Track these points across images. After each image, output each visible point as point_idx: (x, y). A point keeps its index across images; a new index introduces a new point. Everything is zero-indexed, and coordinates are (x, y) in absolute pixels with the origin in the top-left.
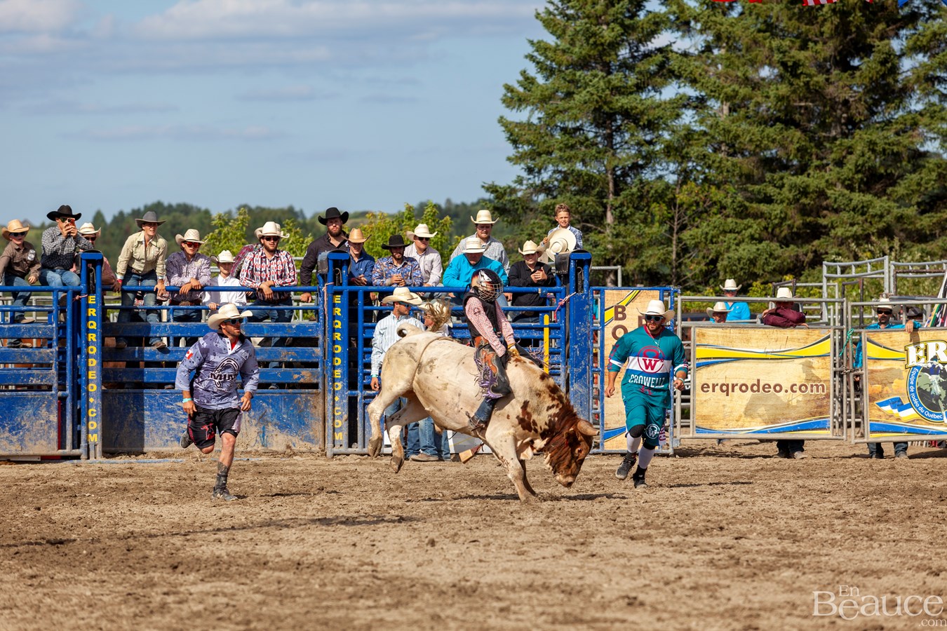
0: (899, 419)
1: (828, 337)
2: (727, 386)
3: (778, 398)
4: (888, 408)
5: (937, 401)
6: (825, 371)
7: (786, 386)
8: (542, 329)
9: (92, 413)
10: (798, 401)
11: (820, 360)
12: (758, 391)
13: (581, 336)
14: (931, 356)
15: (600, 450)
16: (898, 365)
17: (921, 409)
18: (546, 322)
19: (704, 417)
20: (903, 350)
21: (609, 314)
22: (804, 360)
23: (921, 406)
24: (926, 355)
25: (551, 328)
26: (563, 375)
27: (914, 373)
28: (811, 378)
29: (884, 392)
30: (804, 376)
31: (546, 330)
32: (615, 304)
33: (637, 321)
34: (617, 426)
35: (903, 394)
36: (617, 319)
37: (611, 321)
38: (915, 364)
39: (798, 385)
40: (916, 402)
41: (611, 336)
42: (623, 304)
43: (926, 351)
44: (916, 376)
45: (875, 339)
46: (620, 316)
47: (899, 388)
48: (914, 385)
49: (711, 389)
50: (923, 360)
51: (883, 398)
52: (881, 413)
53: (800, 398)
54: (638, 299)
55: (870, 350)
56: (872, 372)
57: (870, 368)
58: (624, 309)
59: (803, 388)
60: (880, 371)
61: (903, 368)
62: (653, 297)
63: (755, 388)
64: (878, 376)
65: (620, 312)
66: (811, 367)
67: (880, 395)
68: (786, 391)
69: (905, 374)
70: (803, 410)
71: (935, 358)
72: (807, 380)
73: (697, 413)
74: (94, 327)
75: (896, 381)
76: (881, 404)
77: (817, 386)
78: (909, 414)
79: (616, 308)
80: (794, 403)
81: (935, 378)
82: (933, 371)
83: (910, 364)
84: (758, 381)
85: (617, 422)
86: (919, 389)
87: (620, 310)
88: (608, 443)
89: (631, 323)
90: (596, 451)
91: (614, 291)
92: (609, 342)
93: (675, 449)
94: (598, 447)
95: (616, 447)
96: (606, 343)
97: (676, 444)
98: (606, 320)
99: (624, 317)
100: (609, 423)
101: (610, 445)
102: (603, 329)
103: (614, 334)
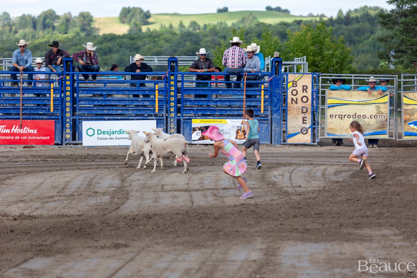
1: (387, 95)
2: (342, 115)
3: (364, 121)
4: (412, 126)
6: (386, 110)
7: (368, 116)
8: (260, 91)
9: (68, 126)
10: (373, 122)
11: (383, 104)
12: (356, 118)
13: (278, 94)
15: (285, 143)
18: (263, 88)
19: (331, 129)
21: (290, 85)
22: (376, 105)
25: (265, 90)
26: (270, 110)
28: (379, 112)
29: (411, 119)
30: (376, 112)
31: (263, 91)
32: (293, 80)
33: (302, 87)
34: (293, 133)
36: (293, 86)
37: (291, 87)
39: (374, 115)
41: (291, 94)
42: (296, 80)
45: (407, 96)
46: (295, 85)
49: (334, 117)
51: (410, 121)
52: (409, 128)
53: (374, 121)
54: (302, 78)
55: (405, 100)
56: (406, 110)
57: (405, 108)
59: (376, 117)
60: (409, 109)
62: (309, 77)
63: (354, 117)
64: (408, 112)
65: (295, 84)
66: (379, 108)
67: (409, 120)
68: (368, 118)
70: (376, 126)
72: (378, 113)
73: (328, 127)
74: (69, 89)
75: (416, 114)
76: (410, 124)
77: (382, 116)
79: (293, 82)
80: (372, 123)
84: (356, 113)
85: (293, 131)
87: (295, 83)
88: (289, 140)
89: (299, 88)
90: (284, 143)
91: (292, 75)
92: (290, 96)
93: (318, 142)
94: (284, 142)
95: (293, 141)
96: (288, 97)
97: (318, 141)
98: (289, 87)
99: (296, 86)
100: (290, 131)
101: (290, 141)
102: (287, 91)
103: (292, 93)
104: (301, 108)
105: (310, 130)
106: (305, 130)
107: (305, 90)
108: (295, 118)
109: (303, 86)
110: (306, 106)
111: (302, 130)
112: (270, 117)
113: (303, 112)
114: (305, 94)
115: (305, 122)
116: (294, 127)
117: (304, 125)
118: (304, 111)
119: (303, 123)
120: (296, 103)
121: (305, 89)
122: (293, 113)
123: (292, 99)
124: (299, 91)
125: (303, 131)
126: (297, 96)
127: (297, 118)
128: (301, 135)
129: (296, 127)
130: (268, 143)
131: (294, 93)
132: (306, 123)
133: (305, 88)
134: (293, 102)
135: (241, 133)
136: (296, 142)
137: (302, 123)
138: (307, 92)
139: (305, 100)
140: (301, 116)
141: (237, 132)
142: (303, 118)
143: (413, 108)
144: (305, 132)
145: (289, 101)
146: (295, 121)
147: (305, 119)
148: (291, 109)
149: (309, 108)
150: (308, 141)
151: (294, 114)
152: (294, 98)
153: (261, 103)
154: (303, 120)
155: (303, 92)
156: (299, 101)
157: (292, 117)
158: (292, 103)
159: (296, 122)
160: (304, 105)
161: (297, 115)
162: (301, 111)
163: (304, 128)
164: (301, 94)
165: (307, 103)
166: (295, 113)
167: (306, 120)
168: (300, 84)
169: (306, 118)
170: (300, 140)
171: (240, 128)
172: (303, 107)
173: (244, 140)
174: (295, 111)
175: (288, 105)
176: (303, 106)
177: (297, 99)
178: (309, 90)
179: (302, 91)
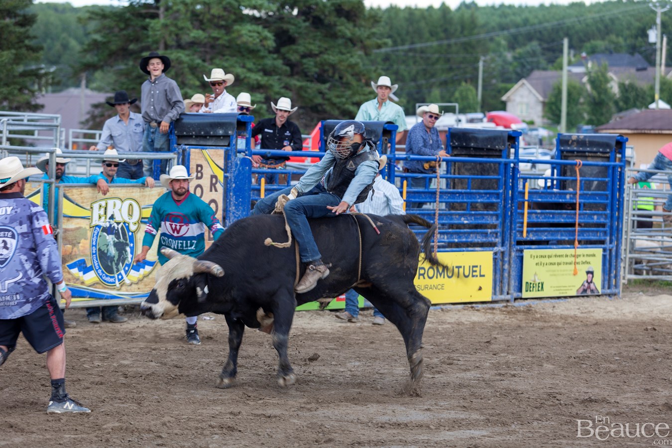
0: (83, 283)
1: (38, 192)
4: (75, 271)
5: (111, 262)
14: (109, 215)
16: (84, 224)
17: (100, 271)
20: (89, 207)
23: (100, 268)
24: (105, 213)
27: (96, 233)
35: (86, 255)
38: (98, 223)
40: (96, 264)
43: (106, 209)
44: (97, 236)
47: (84, 249)
48: (96, 246)
50: (103, 219)
51: (72, 259)
52: (70, 276)
55: (65, 207)
56: (66, 230)
60: (72, 230)
61: (88, 227)
69: (89, 234)
71: (112, 217)
75: (83, 241)
76: (71, 267)
78: (91, 277)
81: (111, 238)
82: (109, 230)
83: (94, 223)
86: (100, 250)
143: (78, 226)
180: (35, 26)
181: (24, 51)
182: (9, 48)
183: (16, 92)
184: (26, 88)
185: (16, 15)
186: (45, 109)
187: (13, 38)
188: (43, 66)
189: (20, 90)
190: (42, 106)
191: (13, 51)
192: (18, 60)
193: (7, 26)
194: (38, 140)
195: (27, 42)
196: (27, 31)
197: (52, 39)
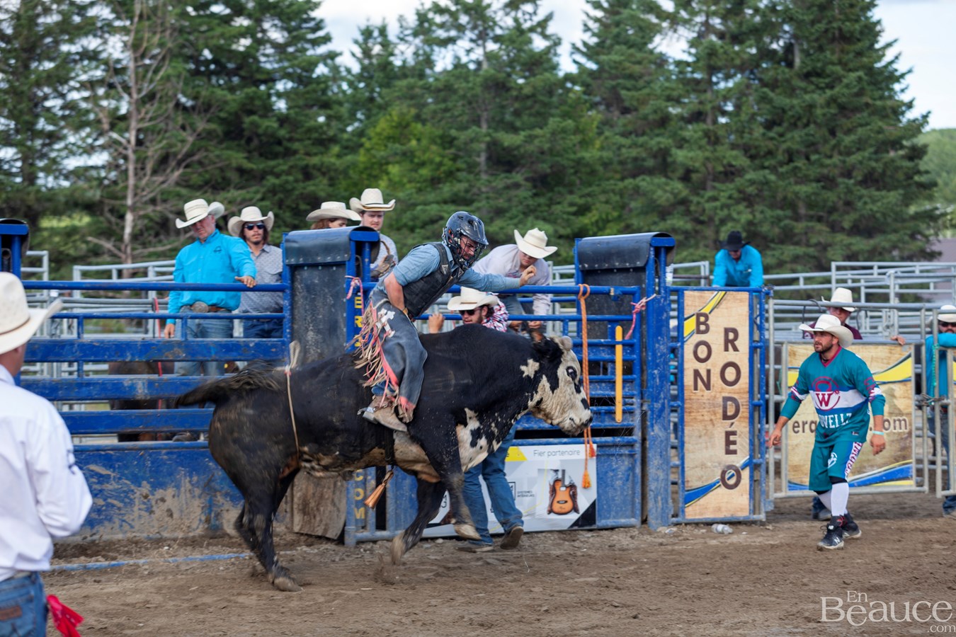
6: (907, 401)
8: (612, 347)
11: (901, 386)
13: (661, 356)
15: (679, 519)
18: (619, 337)
21: (690, 325)
22: (887, 387)
25: (624, 345)
26: (638, 413)
28: (893, 411)
31: (619, 349)
32: (696, 311)
33: (723, 334)
36: (699, 332)
37: (691, 334)
41: (692, 356)
42: (706, 311)
46: (703, 328)
54: (723, 305)
58: (706, 316)
62: (741, 301)
65: (703, 322)
66: (893, 395)
72: (890, 414)
73: (790, 463)
79: (699, 315)
85: (700, 478)
87: (702, 319)
88: (690, 508)
89: (715, 338)
90: (674, 520)
91: (696, 293)
92: (690, 365)
93: (767, 513)
94: (675, 515)
95: (702, 514)
96: (686, 366)
97: (770, 508)
98: (686, 334)
99: (706, 331)
100: (694, 479)
101: (694, 511)
102: (682, 347)
103: (695, 353)
104: (720, 401)
105: (746, 474)
106: (733, 475)
107: (732, 342)
108: (705, 434)
109: (727, 331)
110: (736, 396)
111: (724, 473)
112: (637, 436)
113: (725, 417)
114: (731, 356)
115: (732, 447)
116: (703, 466)
117: (731, 459)
118: (730, 413)
119: (728, 452)
120: (708, 386)
121: (730, 340)
122: (700, 418)
123: (697, 373)
124: (713, 347)
125: (727, 476)
126: (708, 365)
127: (711, 437)
128: (722, 490)
129: (709, 464)
130: (633, 521)
131: (702, 352)
132: (734, 452)
133: (731, 336)
134: (700, 383)
135: (563, 493)
136: (709, 515)
137: (724, 451)
138: (736, 349)
139: (730, 374)
140: (722, 427)
141: (553, 491)
142: (728, 434)
144: (732, 482)
145: (688, 379)
146: (704, 445)
147: (732, 438)
148: (695, 406)
149: (743, 399)
150: (742, 510)
151: (701, 421)
152: (702, 368)
153: (613, 389)
154: (729, 443)
155: (726, 349)
156: (716, 379)
157: (697, 433)
158: (696, 388)
159: (707, 448)
160: (728, 391)
161: (710, 427)
162: (720, 411)
163: (730, 467)
164: (720, 357)
165: (736, 387)
166: (706, 418)
167: (734, 443)
168: (718, 323)
169: (734, 433)
170: (719, 509)
171: (560, 476)
172: (726, 399)
173: (574, 517)
174: (704, 412)
175: (687, 394)
176: (727, 395)
177: (709, 372)
178: (743, 343)
179: (722, 347)
180: (926, 158)
181: (914, 189)
182: (895, 188)
183: (907, 238)
184: (920, 233)
185: (902, 147)
186: (943, 257)
187: (900, 176)
188: (938, 205)
189: (913, 236)
190: (940, 254)
191: (901, 191)
192: (907, 200)
193: (893, 161)
194: (936, 294)
195: (917, 178)
196: (917, 165)
197: (948, 172)
